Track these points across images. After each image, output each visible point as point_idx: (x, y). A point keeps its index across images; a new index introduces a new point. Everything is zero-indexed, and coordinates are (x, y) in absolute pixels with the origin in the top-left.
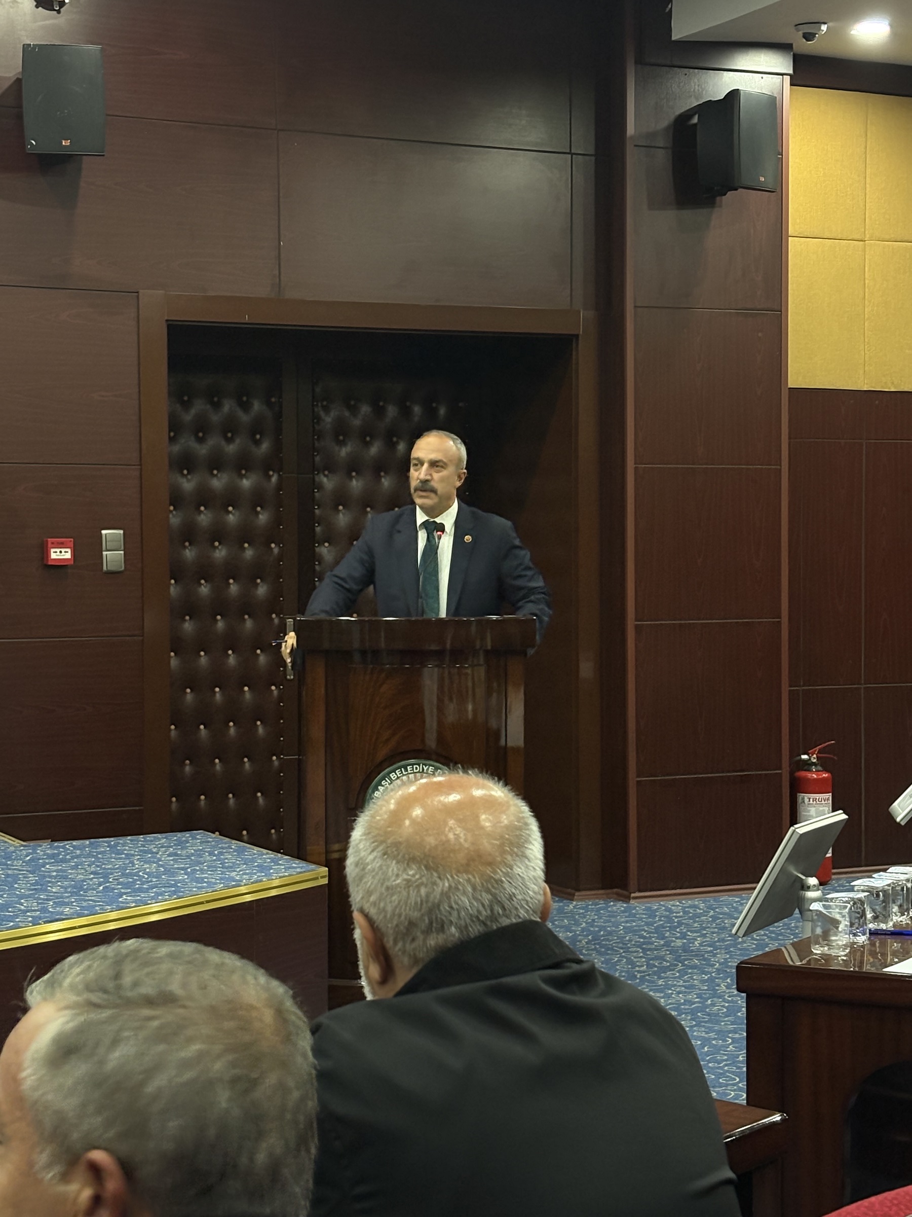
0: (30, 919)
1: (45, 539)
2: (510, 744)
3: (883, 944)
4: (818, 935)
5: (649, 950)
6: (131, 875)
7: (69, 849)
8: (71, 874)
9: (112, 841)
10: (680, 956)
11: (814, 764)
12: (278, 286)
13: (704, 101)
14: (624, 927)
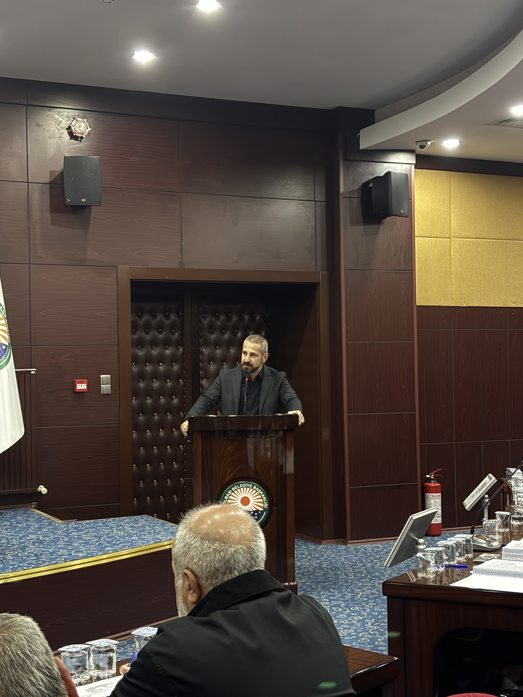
0: (63, 559)
1: (74, 380)
2: (287, 473)
3: (452, 572)
4: (420, 568)
5: (356, 568)
6: (111, 537)
7: (84, 525)
8: (84, 537)
9: (104, 520)
10: (370, 571)
11: (432, 479)
12: (181, 263)
13: (375, 176)
14: (344, 558)
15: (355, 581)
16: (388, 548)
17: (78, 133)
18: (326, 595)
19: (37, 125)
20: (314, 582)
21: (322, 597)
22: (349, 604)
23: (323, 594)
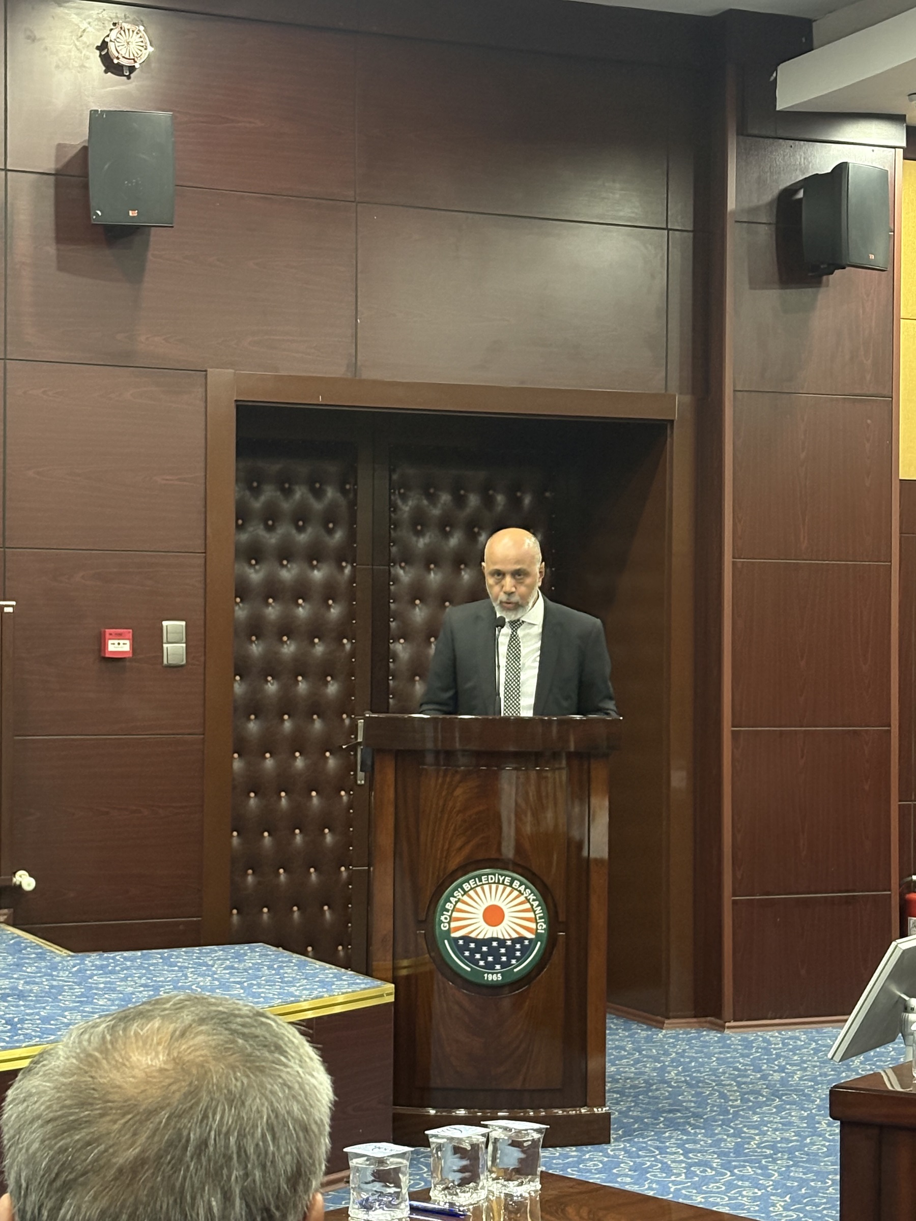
1: (103, 630)
2: (592, 855)
5: (744, 1083)
7: (119, 960)
8: (120, 986)
9: (166, 952)
10: (778, 1091)
12: (354, 366)
13: (811, 174)
14: (718, 1059)
15: (743, 1110)
16: (819, 1040)
17: (124, 57)
18: (677, 1140)
19: (28, 38)
20: (646, 1110)
21: (667, 1144)
22: (730, 1162)
23: (670, 1137)
